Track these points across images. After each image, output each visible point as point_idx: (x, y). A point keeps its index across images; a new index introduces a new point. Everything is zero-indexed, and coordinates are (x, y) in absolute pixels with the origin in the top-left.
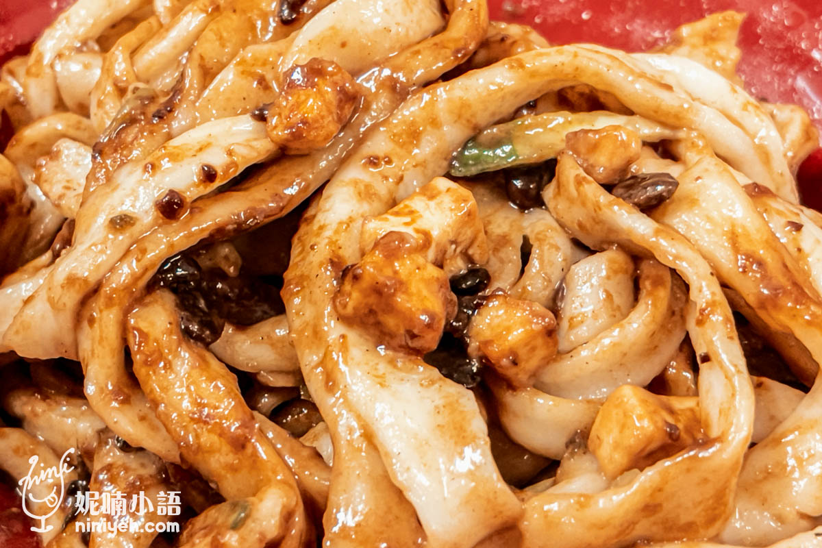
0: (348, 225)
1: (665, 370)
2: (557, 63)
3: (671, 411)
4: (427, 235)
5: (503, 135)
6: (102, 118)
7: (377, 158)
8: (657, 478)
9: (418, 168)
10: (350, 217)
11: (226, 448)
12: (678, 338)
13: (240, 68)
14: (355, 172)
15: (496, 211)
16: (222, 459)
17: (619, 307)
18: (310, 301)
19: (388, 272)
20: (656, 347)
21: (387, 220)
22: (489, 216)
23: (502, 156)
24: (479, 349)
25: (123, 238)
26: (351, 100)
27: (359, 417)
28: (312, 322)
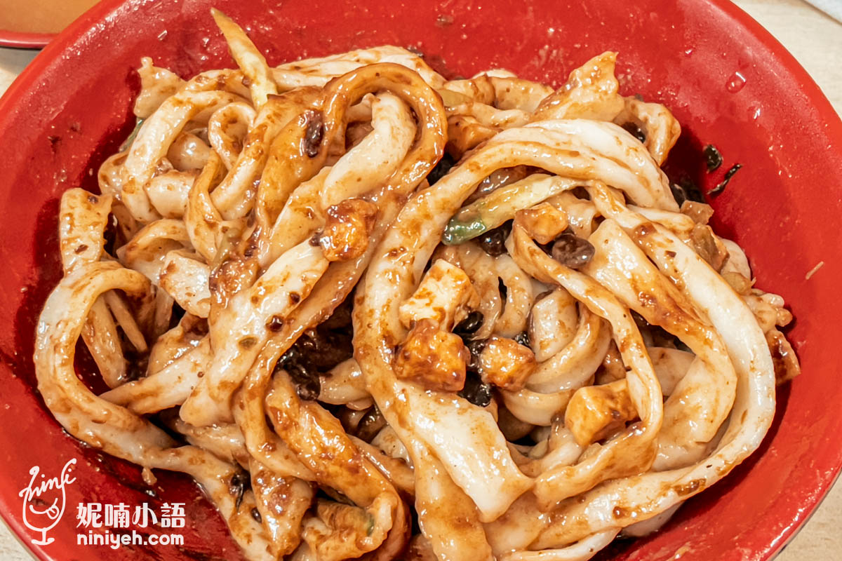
0: (389, 306)
1: (604, 361)
2: (502, 160)
3: (612, 398)
4: (441, 311)
5: (474, 213)
6: (201, 243)
7: (395, 250)
8: (611, 452)
9: (423, 248)
10: (389, 299)
11: (346, 473)
12: (608, 341)
13: (293, 208)
14: (383, 265)
15: (477, 261)
16: (345, 479)
17: (569, 329)
18: (376, 364)
19: (426, 351)
20: (596, 350)
21: (413, 303)
22: (472, 265)
23: (475, 228)
24: (488, 378)
25: (251, 354)
26: (372, 219)
27: (425, 443)
28: (380, 380)
